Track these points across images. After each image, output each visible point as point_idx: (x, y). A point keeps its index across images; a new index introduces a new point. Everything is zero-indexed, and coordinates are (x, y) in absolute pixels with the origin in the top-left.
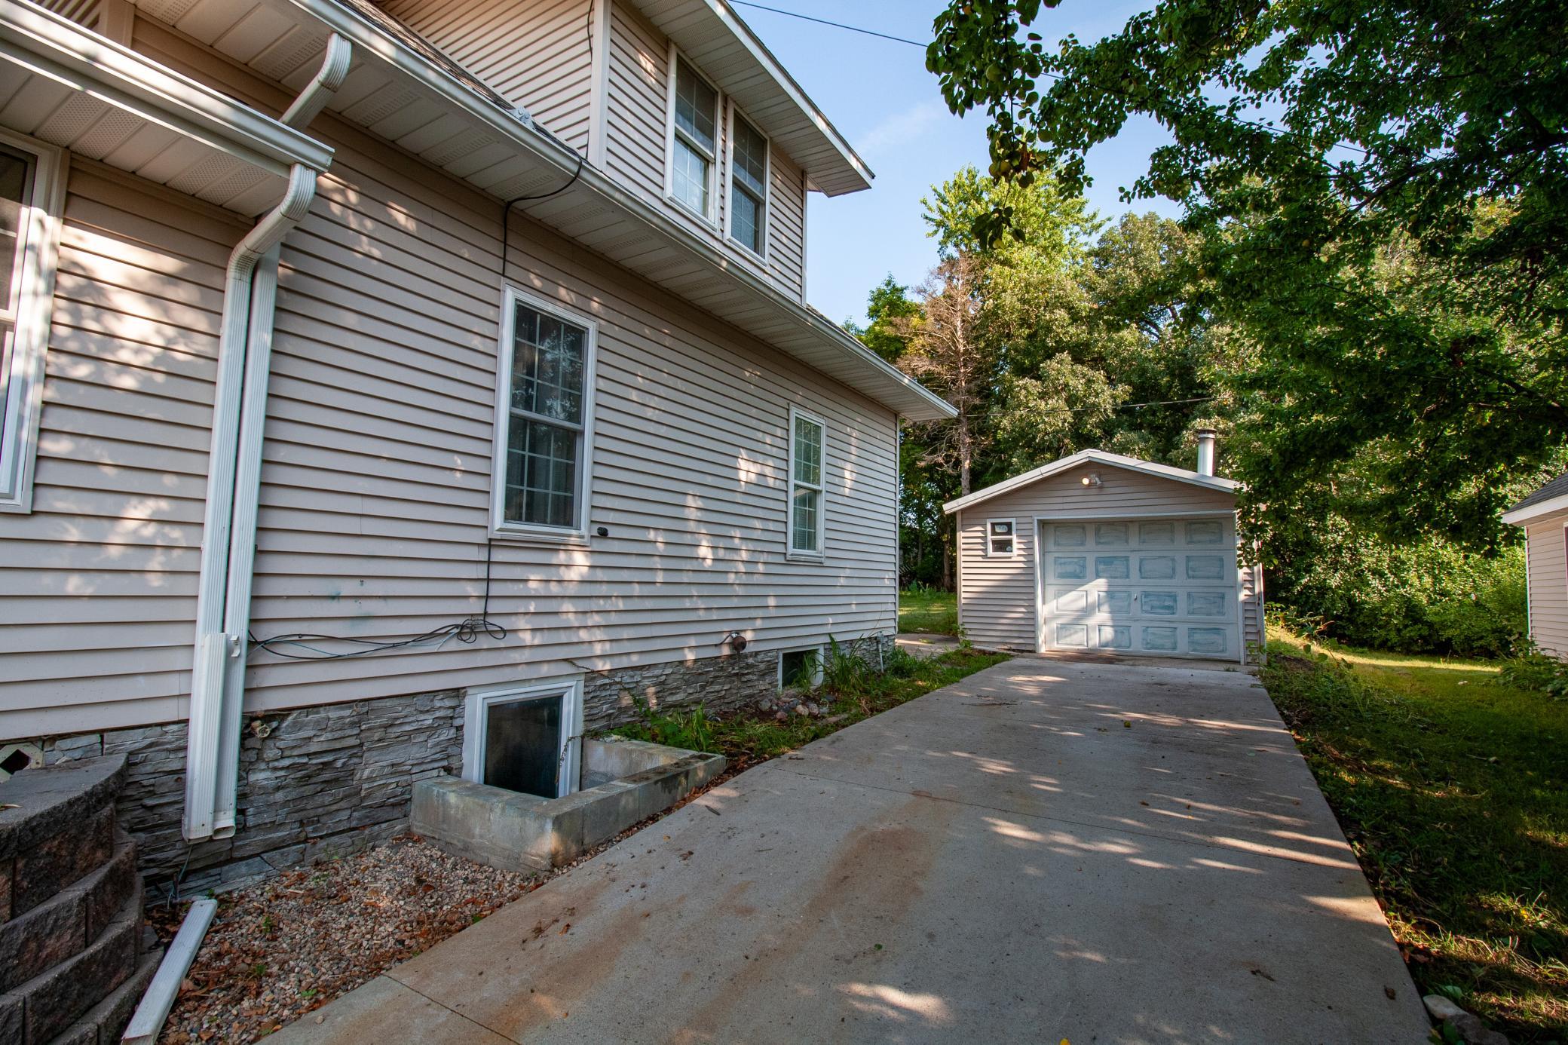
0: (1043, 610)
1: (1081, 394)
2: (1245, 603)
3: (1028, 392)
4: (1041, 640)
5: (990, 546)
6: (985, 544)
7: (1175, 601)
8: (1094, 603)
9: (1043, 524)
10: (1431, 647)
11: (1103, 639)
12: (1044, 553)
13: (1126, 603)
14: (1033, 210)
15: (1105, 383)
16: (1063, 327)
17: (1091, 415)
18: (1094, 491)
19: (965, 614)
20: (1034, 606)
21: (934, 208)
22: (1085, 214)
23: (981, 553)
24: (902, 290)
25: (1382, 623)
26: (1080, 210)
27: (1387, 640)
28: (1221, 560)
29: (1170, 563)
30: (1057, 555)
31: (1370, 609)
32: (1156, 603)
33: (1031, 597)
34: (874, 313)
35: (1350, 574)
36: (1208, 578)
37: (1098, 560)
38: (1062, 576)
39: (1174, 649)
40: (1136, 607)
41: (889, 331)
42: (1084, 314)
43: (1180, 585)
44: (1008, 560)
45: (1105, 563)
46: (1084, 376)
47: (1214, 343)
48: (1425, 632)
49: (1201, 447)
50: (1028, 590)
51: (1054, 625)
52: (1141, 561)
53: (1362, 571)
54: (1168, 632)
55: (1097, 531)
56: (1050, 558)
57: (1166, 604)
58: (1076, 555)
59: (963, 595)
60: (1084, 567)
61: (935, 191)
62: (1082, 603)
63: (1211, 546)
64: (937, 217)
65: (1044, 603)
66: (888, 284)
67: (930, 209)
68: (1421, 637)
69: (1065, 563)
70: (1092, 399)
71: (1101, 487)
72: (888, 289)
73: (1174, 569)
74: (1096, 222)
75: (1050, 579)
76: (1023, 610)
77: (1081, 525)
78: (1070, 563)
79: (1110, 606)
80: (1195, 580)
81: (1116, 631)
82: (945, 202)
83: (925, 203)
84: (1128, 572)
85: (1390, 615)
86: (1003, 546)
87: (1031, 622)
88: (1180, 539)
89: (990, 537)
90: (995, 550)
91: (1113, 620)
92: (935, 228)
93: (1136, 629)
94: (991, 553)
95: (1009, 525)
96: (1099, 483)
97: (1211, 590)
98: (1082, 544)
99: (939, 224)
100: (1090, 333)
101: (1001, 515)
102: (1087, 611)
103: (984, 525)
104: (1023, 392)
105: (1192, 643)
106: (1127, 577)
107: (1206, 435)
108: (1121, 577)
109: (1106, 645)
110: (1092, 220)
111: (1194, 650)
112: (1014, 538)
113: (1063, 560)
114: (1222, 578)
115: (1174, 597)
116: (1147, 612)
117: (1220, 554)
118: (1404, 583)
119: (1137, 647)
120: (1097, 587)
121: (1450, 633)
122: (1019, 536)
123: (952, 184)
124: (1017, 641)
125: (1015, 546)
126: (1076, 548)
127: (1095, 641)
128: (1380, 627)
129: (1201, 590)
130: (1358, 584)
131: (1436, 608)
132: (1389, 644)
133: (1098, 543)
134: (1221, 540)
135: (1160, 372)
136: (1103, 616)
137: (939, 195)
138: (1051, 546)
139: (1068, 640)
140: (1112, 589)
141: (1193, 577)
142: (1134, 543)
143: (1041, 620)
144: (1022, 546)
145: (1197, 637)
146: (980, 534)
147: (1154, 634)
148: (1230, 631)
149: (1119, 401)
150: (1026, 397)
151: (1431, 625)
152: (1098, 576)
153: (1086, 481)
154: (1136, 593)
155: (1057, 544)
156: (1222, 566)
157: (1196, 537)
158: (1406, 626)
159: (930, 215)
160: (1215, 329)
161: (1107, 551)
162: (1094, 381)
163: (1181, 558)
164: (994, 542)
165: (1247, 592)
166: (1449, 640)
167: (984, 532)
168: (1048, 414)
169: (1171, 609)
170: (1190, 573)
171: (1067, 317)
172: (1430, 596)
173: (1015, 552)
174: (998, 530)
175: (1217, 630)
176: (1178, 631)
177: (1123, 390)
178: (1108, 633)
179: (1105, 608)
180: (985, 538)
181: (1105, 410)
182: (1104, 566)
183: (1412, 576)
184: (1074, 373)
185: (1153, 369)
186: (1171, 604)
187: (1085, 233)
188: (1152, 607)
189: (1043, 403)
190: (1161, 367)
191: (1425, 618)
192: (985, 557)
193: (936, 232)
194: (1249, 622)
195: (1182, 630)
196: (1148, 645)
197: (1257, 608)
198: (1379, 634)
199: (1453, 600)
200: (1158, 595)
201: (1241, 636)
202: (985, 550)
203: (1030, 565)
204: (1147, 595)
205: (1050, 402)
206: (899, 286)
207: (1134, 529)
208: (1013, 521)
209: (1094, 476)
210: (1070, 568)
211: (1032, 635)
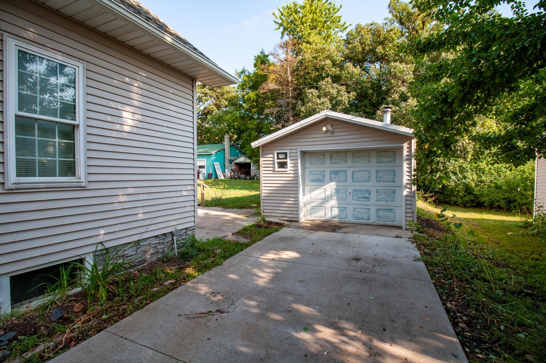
0: (303, 199)
1: (335, 96)
2: (407, 196)
3: (313, 95)
4: (301, 216)
5: (276, 165)
6: (274, 164)
7: (370, 194)
8: (328, 196)
9: (304, 153)
10: (475, 204)
11: (333, 214)
12: (304, 168)
13: (345, 196)
14: (319, 20)
15: (345, 92)
16: (329, 68)
17: (339, 106)
18: (329, 135)
19: (264, 201)
20: (297, 197)
21: (278, 17)
22: (341, 23)
23: (272, 169)
24: (267, 56)
25: (455, 194)
26: (339, 21)
27: (457, 202)
28: (395, 172)
29: (368, 174)
30: (311, 170)
31: (451, 189)
32: (360, 195)
33: (296, 192)
34: (255, 65)
35: (442, 174)
36: (387, 182)
37: (332, 172)
38: (313, 181)
39: (369, 219)
40: (350, 197)
41: (261, 73)
42: (338, 62)
43: (373, 185)
44: (285, 173)
45: (335, 174)
46: (337, 88)
47: (392, 70)
48: (473, 198)
49: (385, 115)
50: (295, 189)
51: (309, 207)
52: (353, 172)
53: (448, 172)
54: (365, 211)
55: (331, 156)
56: (307, 171)
57: (365, 196)
58: (320, 170)
59: (263, 191)
60: (324, 176)
61: (279, 10)
62: (323, 196)
63: (389, 164)
64: (280, 22)
65: (304, 195)
66: (262, 53)
67: (276, 17)
68: (471, 200)
69: (314, 174)
70: (339, 98)
71: (333, 132)
72: (261, 55)
73: (370, 177)
74: (345, 26)
75: (307, 183)
76: (292, 199)
77: (323, 153)
78: (317, 174)
79: (337, 197)
80: (380, 183)
81: (339, 210)
82: (282, 15)
83: (274, 15)
84: (346, 179)
85: (459, 191)
86: (283, 165)
87: (296, 206)
88: (373, 161)
89: (276, 161)
90: (279, 167)
91: (338, 204)
92: (279, 26)
93: (350, 209)
94: (277, 169)
95: (286, 154)
96: (331, 129)
97: (389, 188)
98: (323, 164)
99: (281, 25)
100: (341, 71)
101: (281, 148)
102: (326, 200)
103: (273, 154)
104: (311, 95)
105: (378, 216)
106: (346, 181)
107: (387, 110)
108: (342, 181)
109: (334, 218)
110: (343, 25)
111: (379, 220)
112: (288, 161)
113: (313, 173)
114: (394, 182)
115: (369, 192)
116: (355, 200)
117: (394, 168)
118: (465, 178)
119: (350, 219)
120: (331, 187)
121: (483, 199)
122: (291, 160)
123: (286, 7)
124: (289, 216)
125: (289, 165)
126: (321, 166)
127: (328, 216)
128: (454, 196)
129: (383, 188)
130: (446, 178)
131: (478, 188)
132: (457, 203)
133: (331, 163)
134: (394, 161)
135: (369, 87)
136: (333, 202)
137: (281, 12)
138: (308, 165)
139: (316, 215)
140: (339, 188)
141: (380, 181)
142: (350, 163)
143: (301, 205)
144: (292, 165)
145: (381, 213)
146: (271, 159)
147: (359, 212)
148: (397, 211)
149: (351, 99)
150: (312, 97)
151: (475, 195)
152: (331, 181)
153: (324, 129)
154: (350, 190)
155: (311, 163)
156: (395, 176)
157: (382, 159)
158: (465, 196)
159: (277, 21)
160: (392, 64)
161: (336, 167)
162: (341, 91)
163: (373, 171)
164: (278, 163)
165: (408, 190)
166: (483, 202)
167: (273, 158)
168: (320, 105)
169: (368, 199)
170: (378, 179)
171: (331, 64)
172: (476, 183)
173: (289, 168)
174: (280, 156)
175: (390, 210)
176: (371, 210)
177: (353, 94)
178: (336, 212)
179: (335, 198)
180: (274, 161)
181: (345, 103)
182: (334, 176)
183: (469, 175)
184: (333, 87)
185: (366, 86)
186: (368, 196)
187: (341, 31)
188: (358, 198)
189: (319, 100)
190: (369, 85)
191: (474, 193)
192: (274, 171)
193: (279, 28)
194: (408, 207)
195: (373, 210)
196: (355, 217)
197: (413, 199)
198: (453, 199)
199: (485, 185)
200: (361, 191)
201: (404, 215)
202: (274, 167)
203: (296, 175)
204: (355, 191)
205: (322, 99)
206: (266, 54)
207: (350, 155)
208: (288, 151)
209: (329, 126)
210: (317, 177)
211: (296, 213)
